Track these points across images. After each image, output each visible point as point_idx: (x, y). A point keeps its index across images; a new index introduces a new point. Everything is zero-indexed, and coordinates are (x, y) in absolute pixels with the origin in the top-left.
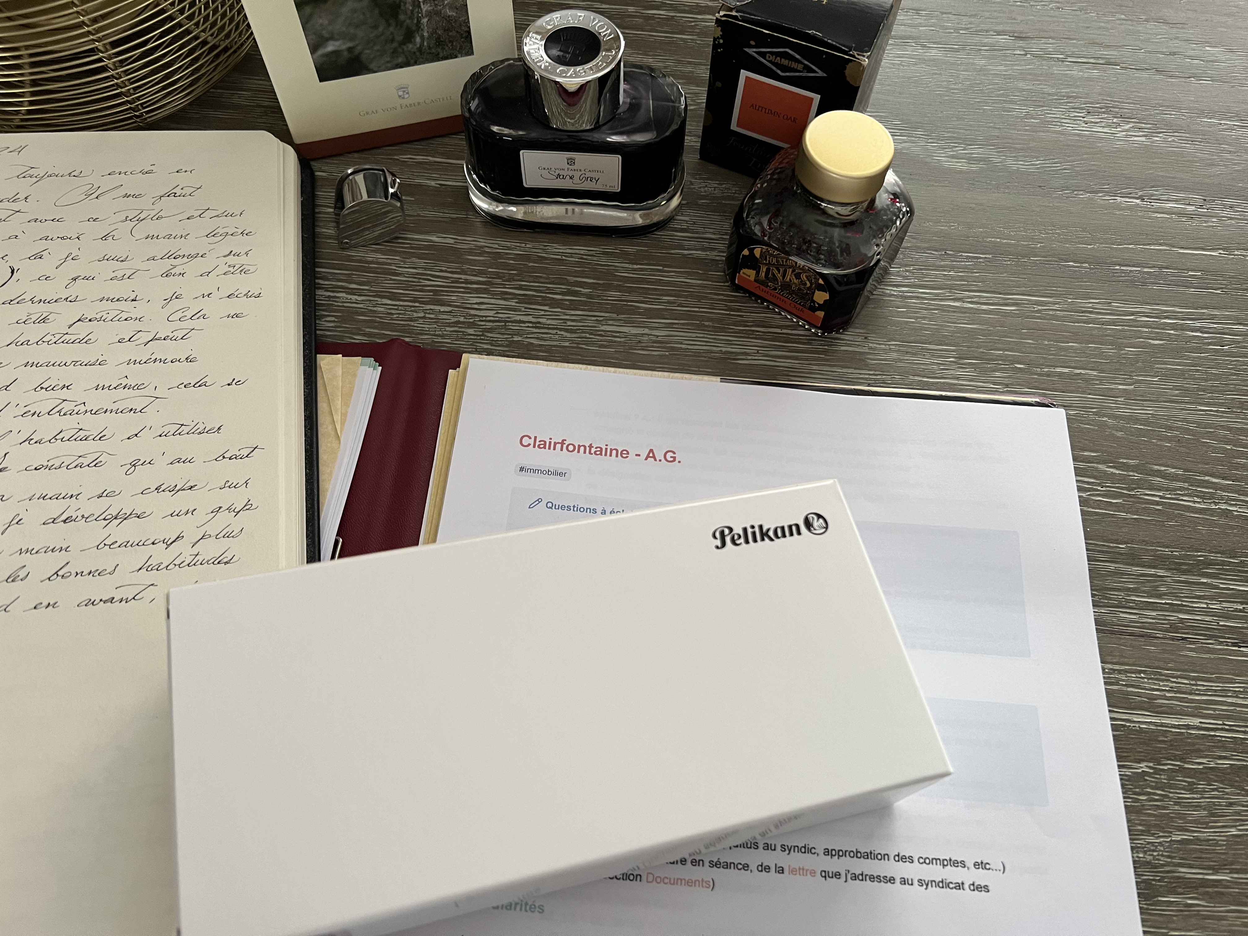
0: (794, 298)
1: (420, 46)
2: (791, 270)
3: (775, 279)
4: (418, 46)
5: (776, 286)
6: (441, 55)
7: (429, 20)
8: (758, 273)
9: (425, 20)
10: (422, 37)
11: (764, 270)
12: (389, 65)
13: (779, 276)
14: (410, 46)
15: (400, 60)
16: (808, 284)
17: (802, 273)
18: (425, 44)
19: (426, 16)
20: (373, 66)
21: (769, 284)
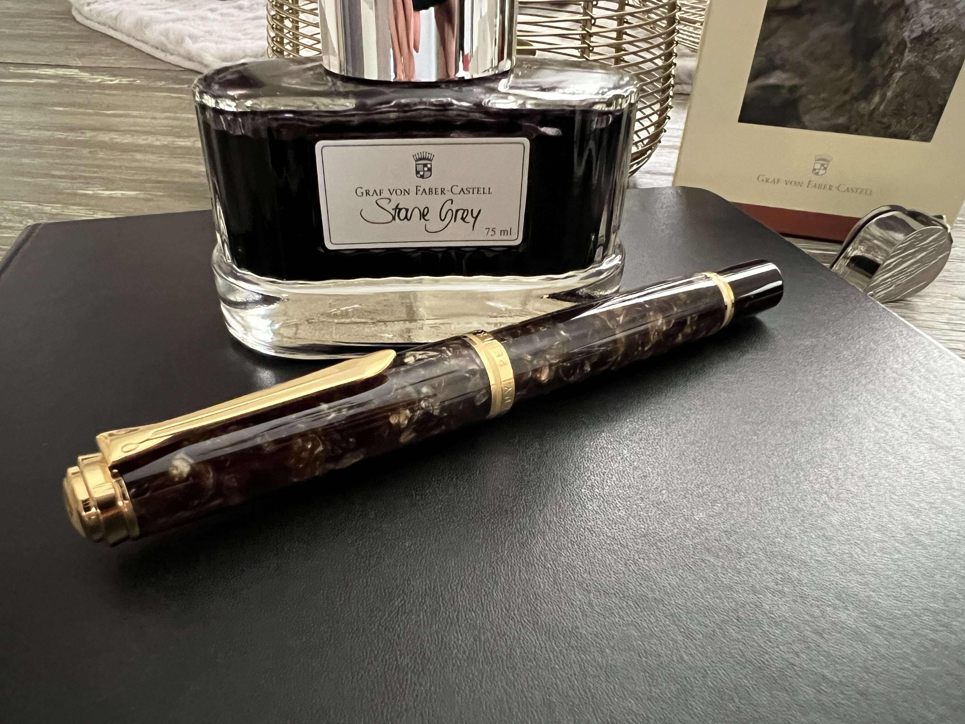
1: (874, 109)
4: (872, 107)
6: (893, 129)
7: (903, 75)
9: (899, 74)
10: (883, 96)
12: (825, 123)
14: (863, 105)
15: (841, 120)
18: (882, 108)
19: (903, 70)
20: (806, 119)
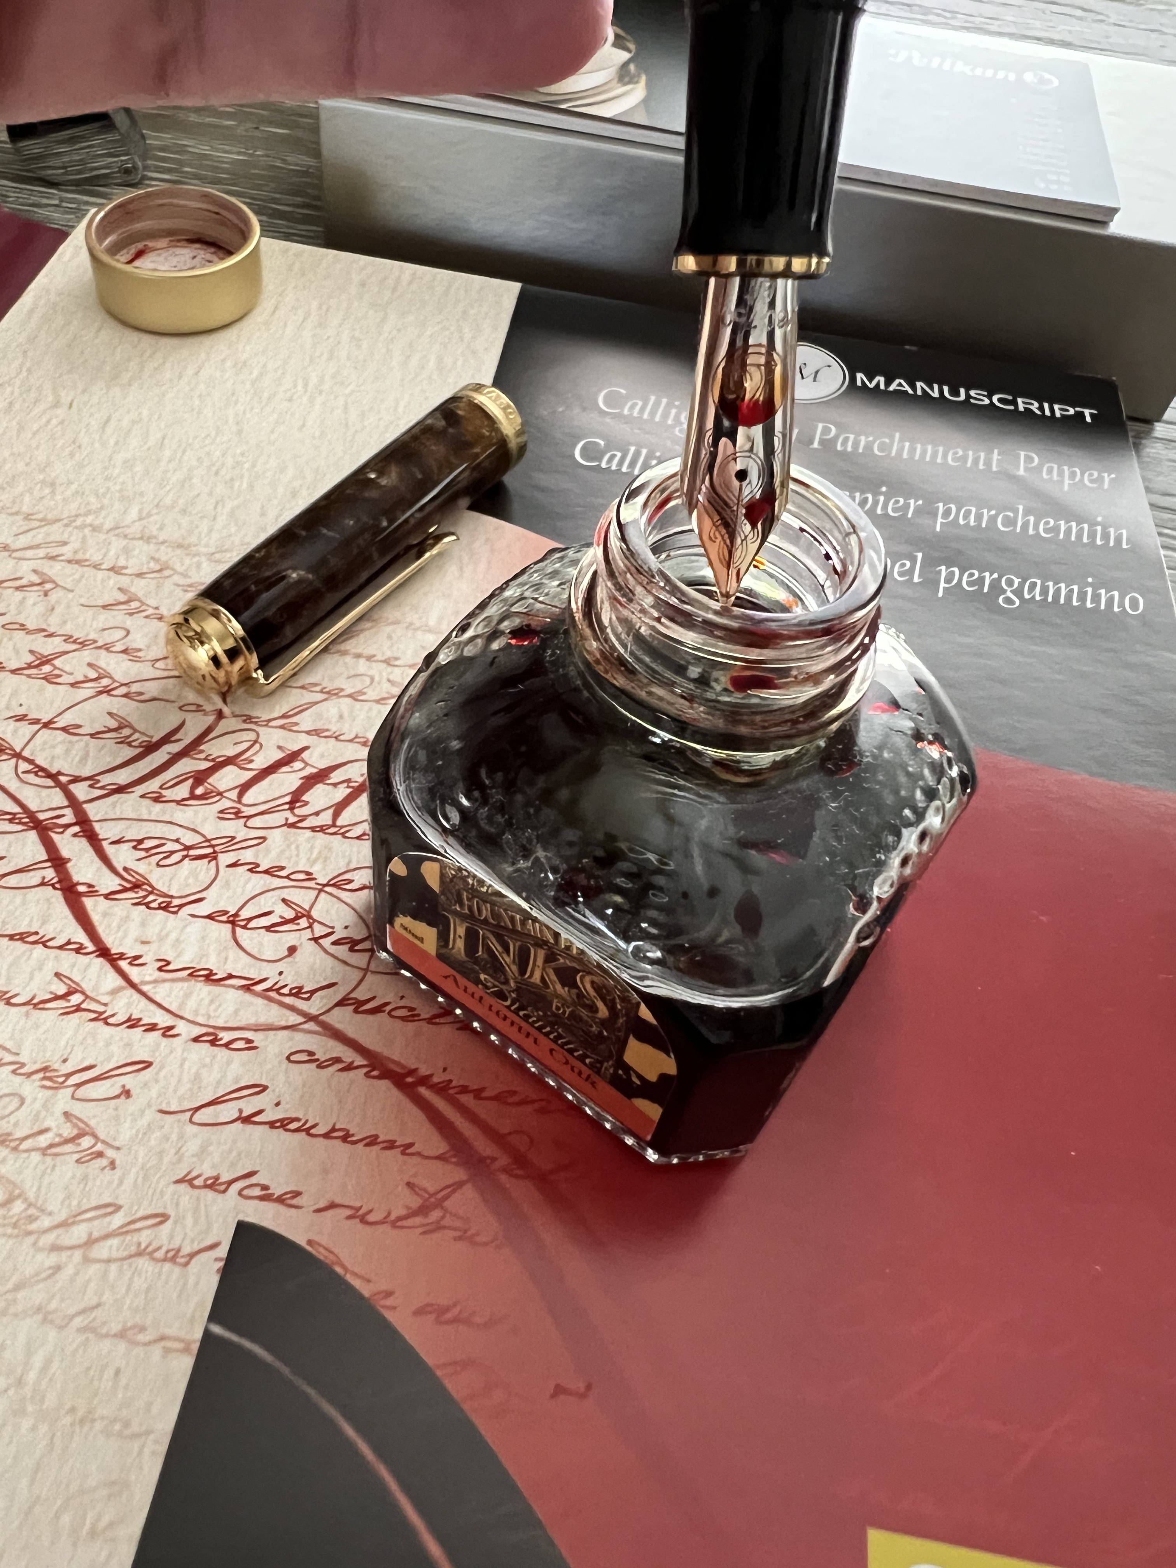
0: (560, 1037)
2: (541, 954)
3: (496, 968)
5: (504, 987)
8: (443, 937)
11: (461, 931)
13: (508, 960)
16: (603, 1012)
17: (578, 971)
21: (482, 977)
